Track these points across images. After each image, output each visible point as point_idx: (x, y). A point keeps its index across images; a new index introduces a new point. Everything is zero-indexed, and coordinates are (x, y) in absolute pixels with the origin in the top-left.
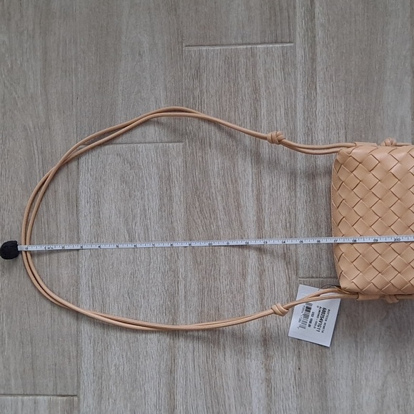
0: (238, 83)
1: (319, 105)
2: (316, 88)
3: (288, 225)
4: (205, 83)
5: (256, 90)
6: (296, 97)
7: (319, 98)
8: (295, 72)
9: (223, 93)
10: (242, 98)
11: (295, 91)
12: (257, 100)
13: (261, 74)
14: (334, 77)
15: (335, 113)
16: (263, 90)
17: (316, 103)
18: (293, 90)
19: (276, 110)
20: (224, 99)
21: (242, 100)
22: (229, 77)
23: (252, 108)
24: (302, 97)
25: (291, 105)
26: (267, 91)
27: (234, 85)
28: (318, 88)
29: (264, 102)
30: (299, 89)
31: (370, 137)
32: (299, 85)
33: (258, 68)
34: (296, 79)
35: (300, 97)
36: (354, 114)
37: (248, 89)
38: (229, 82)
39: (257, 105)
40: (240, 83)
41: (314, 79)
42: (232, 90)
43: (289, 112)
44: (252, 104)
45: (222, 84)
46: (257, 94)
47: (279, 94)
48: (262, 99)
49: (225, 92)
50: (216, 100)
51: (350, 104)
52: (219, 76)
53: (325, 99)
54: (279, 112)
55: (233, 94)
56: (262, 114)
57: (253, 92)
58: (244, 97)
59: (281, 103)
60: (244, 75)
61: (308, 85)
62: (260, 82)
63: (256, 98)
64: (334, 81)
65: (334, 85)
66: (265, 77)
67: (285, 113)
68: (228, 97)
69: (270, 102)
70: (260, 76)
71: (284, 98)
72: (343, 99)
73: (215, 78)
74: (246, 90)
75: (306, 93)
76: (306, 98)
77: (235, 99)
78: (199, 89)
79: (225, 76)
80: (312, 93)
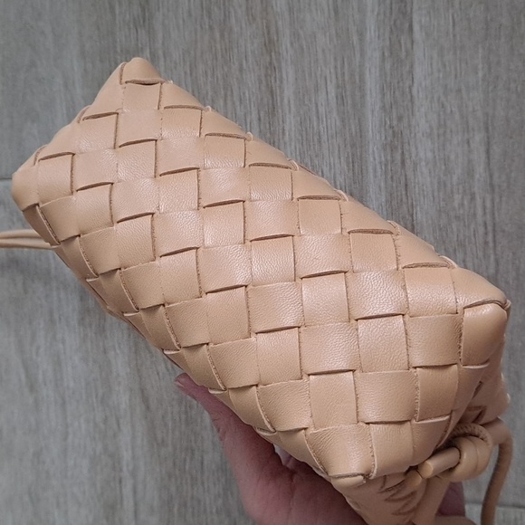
1: (419, 72)
5: (270, 45)
7: (419, 52)
10: (241, 65)
11: (361, 35)
12: (272, 68)
15: (459, 91)
16: (286, 42)
17: (412, 67)
18: (355, 38)
20: (201, 68)
21: (241, 70)
22: (210, 17)
23: (263, 88)
24: (377, 54)
25: (352, 75)
27: (222, 36)
28: (416, 27)
29: (289, 73)
30: (371, 33)
32: (371, 23)
36: (509, 89)
37: (252, 43)
38: (211, 28)
39: (273, 81)
40: (236, 29)
41: (405, 6)
42: (218, 46)
43: (348, 93)
44: (263, 78)
45: (196, 34)
46: (273, 54)
47: (323, 51)
48: (283, 64)
49: (202, 53)
50: (185, 73)
51: (498, 63)
52: (190, 15)
53: (435, 56)
54: (324, 93)
55: (219, 57)
56: (286, 101)
57: (264, 48)
58: (244, 61)
59: (328, 71)
60: (244, 8)
61: (392, 23)
62: (280, 23)
63: (270, 63)
64: (457, 6)
65: (455, 16)
66: (291, 10)
67: (337, 97)
68: (209, 62)
69: (303, 71)
70: (279, 10)
71: (335, 59)
72: (480, 51)
73: (181, 22)
74: (249, 45)
75: (388, 43)
76: (386, 54)
77: (226, 69)
78: (148, 51)
79: (202, 15)
80: (402, 42)
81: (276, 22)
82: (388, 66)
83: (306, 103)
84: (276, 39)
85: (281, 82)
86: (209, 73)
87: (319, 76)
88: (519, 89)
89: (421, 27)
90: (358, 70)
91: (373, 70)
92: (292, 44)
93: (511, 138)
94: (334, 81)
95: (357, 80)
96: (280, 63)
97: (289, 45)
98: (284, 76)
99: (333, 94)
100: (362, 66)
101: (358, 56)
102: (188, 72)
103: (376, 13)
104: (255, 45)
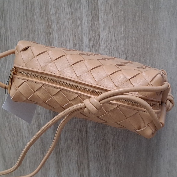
0: (35, 21)
3: (80, 141)
4: (8, 23)
6: (82, 28)
8: (80, 7)
9: (23, 29)
13: (52, 11)
14: (113, 9)
19: (66, 41)
26: (58, 26)
31: (148, 61)
33: (50, 6)
34: (81, 13)
35: (86, 29)
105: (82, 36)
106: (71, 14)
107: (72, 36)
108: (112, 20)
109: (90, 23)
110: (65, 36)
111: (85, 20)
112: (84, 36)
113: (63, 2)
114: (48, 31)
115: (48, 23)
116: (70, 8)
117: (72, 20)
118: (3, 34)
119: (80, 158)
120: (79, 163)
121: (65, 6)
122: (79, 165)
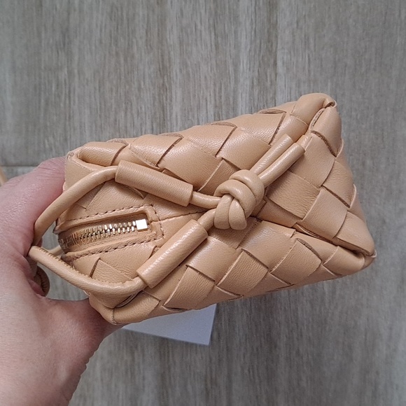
0: (133, 57)
1: (280, 98)
2: (275, 64)
4: (76, 58)
5: (163, 70)
6: (236, 81)
7: (281, 82)
8: (236, 32)
9: (106, 74)
10: (140, 85)
11: (236, 66)
12: (164, 89)
13: (172, 37)
14: (312, 41)
16: (176, 68)
17: (275, 94)
18: (231, 69)
19: (199, 108)
20: (108, 85)
21: (139, 89)
22: (117, 46)
23: (156, 104)
24: (248, 82)
25: (227, 98)
26: (184, 72)
27: (126, 60)
28: (279, 63)
29: (177, 93)
30: (244, 66)
31: (383, 166)
32: (244, 58)
33: (169, 27)
34: (237, 46)
35: (244, 84)
36: (351, 117)
37: (150, 68)
38: (117, 54)
39: (164, 98)
40: (137, 56)
41: (272, 46)
42: (122, 69)
43: (224, 112)
44: (157, 97)
45: (105, 58)
46: (166, 78)
47: (206, 77)
48: (173, 86)
49: (109, 73)
50: (95, 88)
51: (343, 95)
52: (101, 42)
53: (294, 86)
54: (205, 111)
55: (123, 78)
56: (174, 116)
57: (159, 72)
58: (142, 83)
59: (209, 94)
60: (144, 40)
61: (261, 58)
62: (172, 53)
63: (163, 85)
64: (312, 48)
65: (311, 56)
66: (181, 43)
67: (214, 115)
68: (114, 82)
69: (189, 93)
70: (172, 43)
71: (215, 85)
72: (329, 84)
73: (93, 48)
74: (146, 70)
75: (257, 74)
76: (255, 84)
77: (127, 87)
78: (66, 69)
79: (110, 44)
80: (268, 74)
81: (169, 53)
82: (256, 92)
83: (190, 118)
84: (168, 65)
85: (171, 101)
86: (114, 89)
87: (201, 98)
88: (358, 117)
89: (283, 63)
90: (232, 94)
91: (244, 95)
92: (181, 70)
93: (352, 155)
94: (213, 102)
95: (231, 103)
96: (170, 85)
97: (178, 71)
98: (174, 97)
99: (212, 113)
100: (235, 91)
101: (233, 83)
102: (98, 88)
103: (248, 50)
104: (152, 70)
105: (235, 99)
106: (214, 46)
107: (213, 99)
108: (307, 67)
109: (256, 69)
110: (199, 97)
111: (245, 62)
112: (240, 99)
113: (199, 19)
114: (161, 81)
115: (163, 65)
116: (213, 34)
117: (216, 61)
118: (63, 82)
119: (211, 372)
120: (209, 382)
121: (203, 27)
122: (209, 386)
